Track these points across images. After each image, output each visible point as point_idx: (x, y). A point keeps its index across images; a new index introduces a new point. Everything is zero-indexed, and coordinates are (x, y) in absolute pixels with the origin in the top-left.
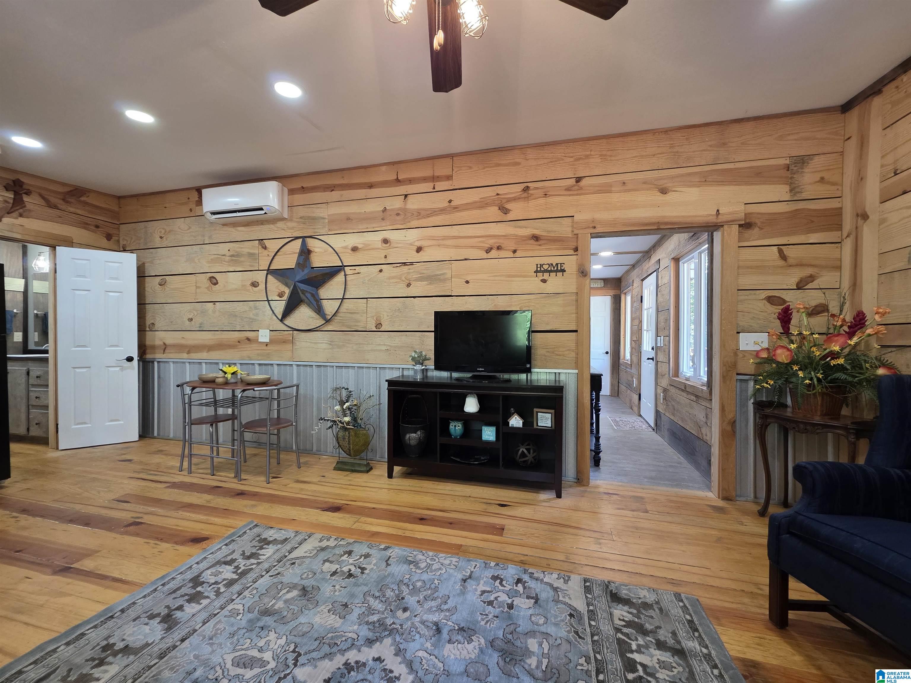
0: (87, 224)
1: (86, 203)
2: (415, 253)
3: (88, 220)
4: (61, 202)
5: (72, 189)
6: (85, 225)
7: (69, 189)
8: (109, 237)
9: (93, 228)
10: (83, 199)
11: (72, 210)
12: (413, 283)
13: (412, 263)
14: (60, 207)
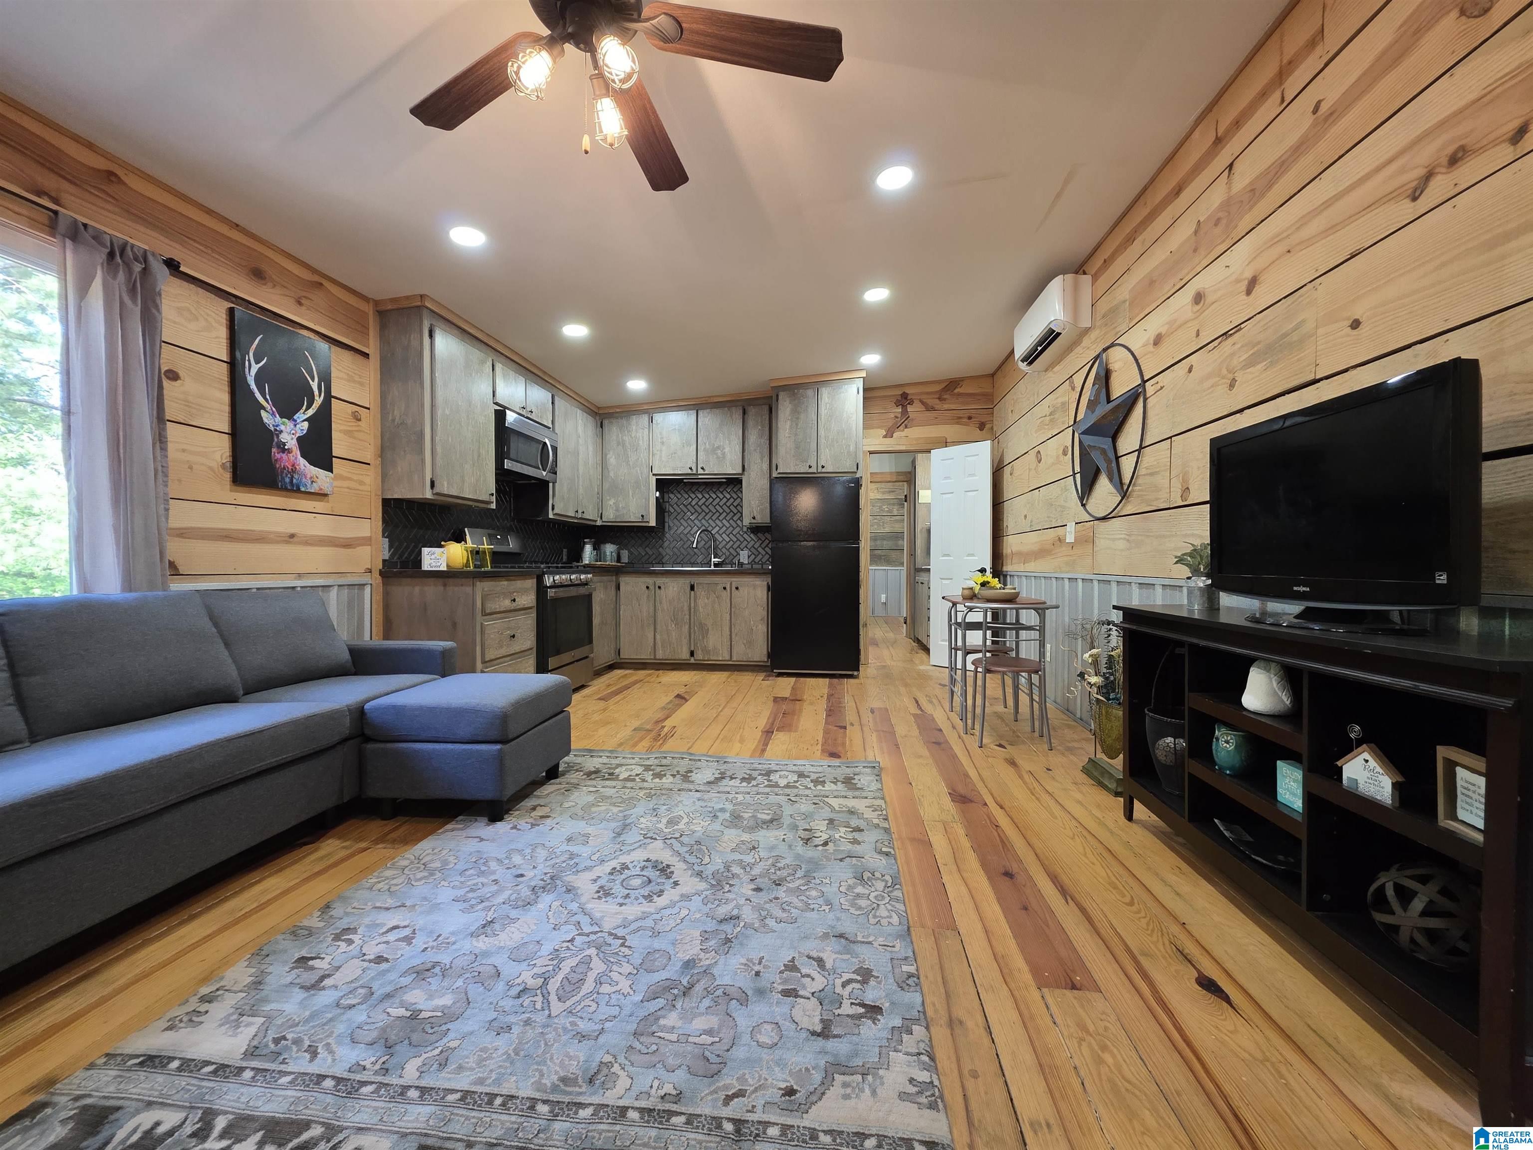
0: (960, 418)
1: (959, 394)
2: (1245, 297)
3: (961, 414)
4: (937, 401)
5: (946, 384)
6: (958, 420)
7: (943, 385)
8: (982, 426)
9: (966, 420)
10: (956, 391)
11: (946, 406)
12: (1239, 376)
13: (1238, 328)
14: (937, 407)
